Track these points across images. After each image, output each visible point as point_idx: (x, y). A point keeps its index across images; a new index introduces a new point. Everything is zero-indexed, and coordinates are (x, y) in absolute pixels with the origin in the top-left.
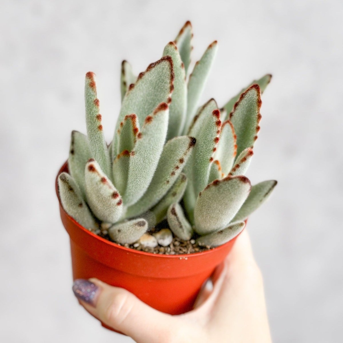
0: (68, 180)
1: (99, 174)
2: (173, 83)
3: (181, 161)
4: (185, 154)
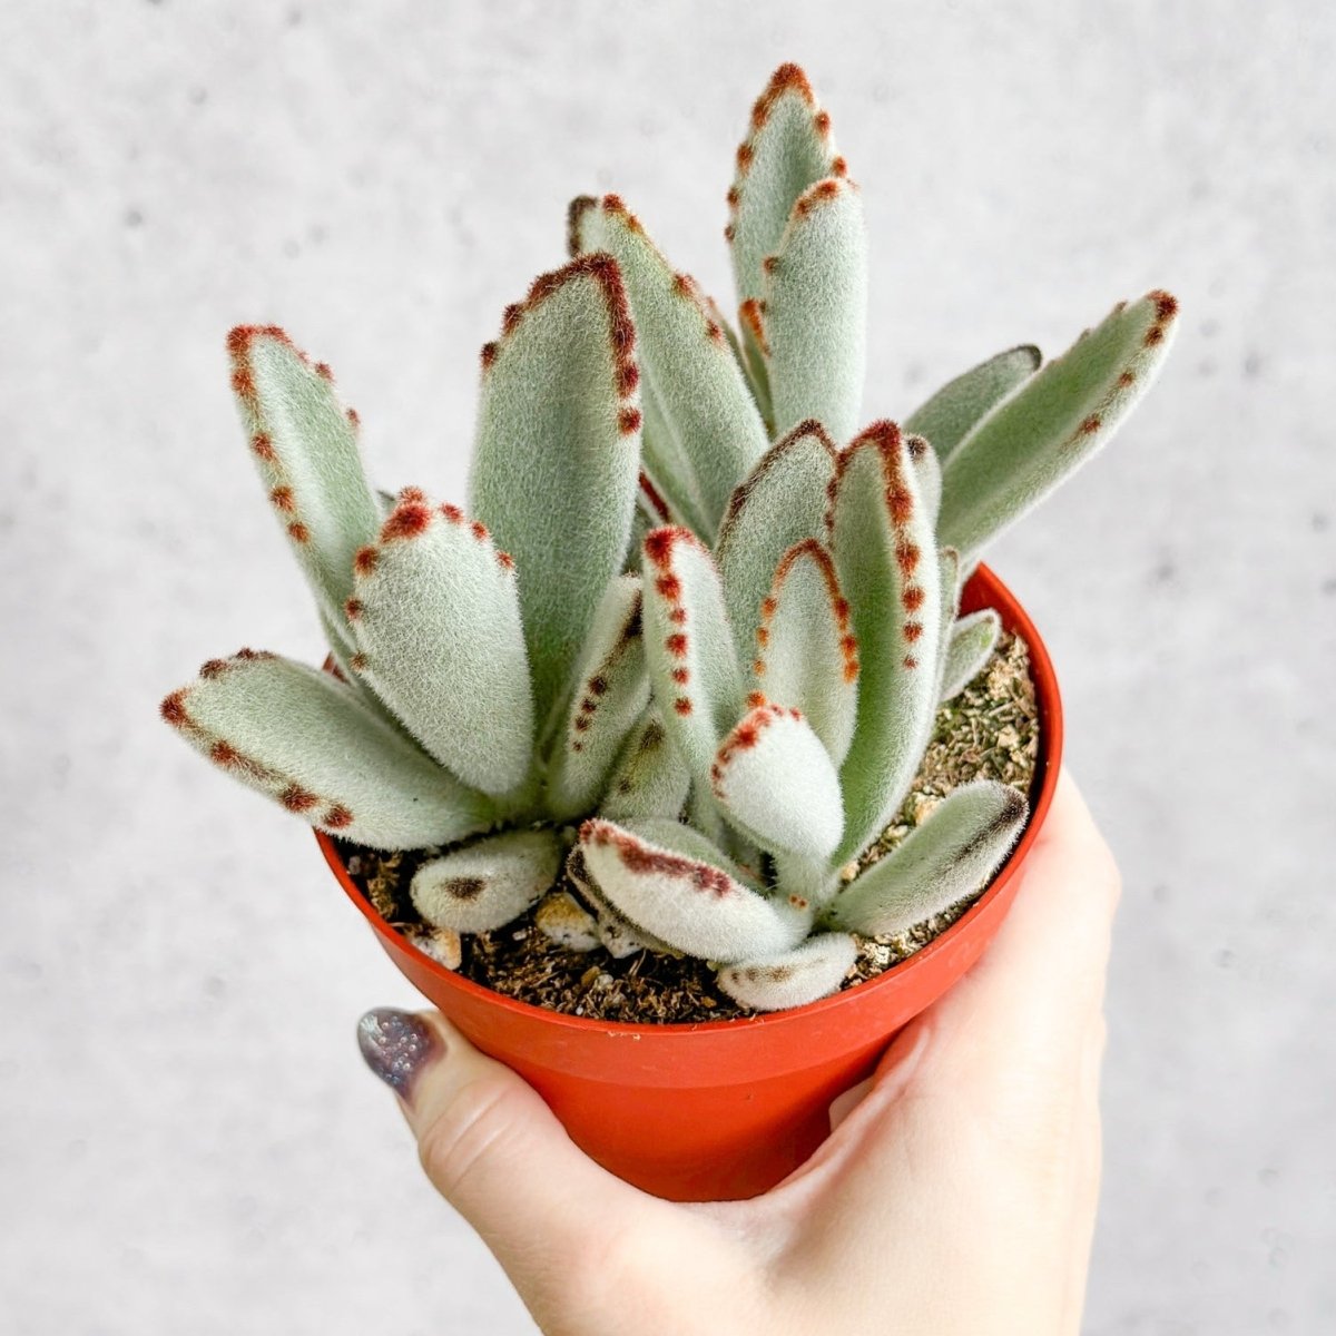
3: (596, 686)
4: (609, 663)
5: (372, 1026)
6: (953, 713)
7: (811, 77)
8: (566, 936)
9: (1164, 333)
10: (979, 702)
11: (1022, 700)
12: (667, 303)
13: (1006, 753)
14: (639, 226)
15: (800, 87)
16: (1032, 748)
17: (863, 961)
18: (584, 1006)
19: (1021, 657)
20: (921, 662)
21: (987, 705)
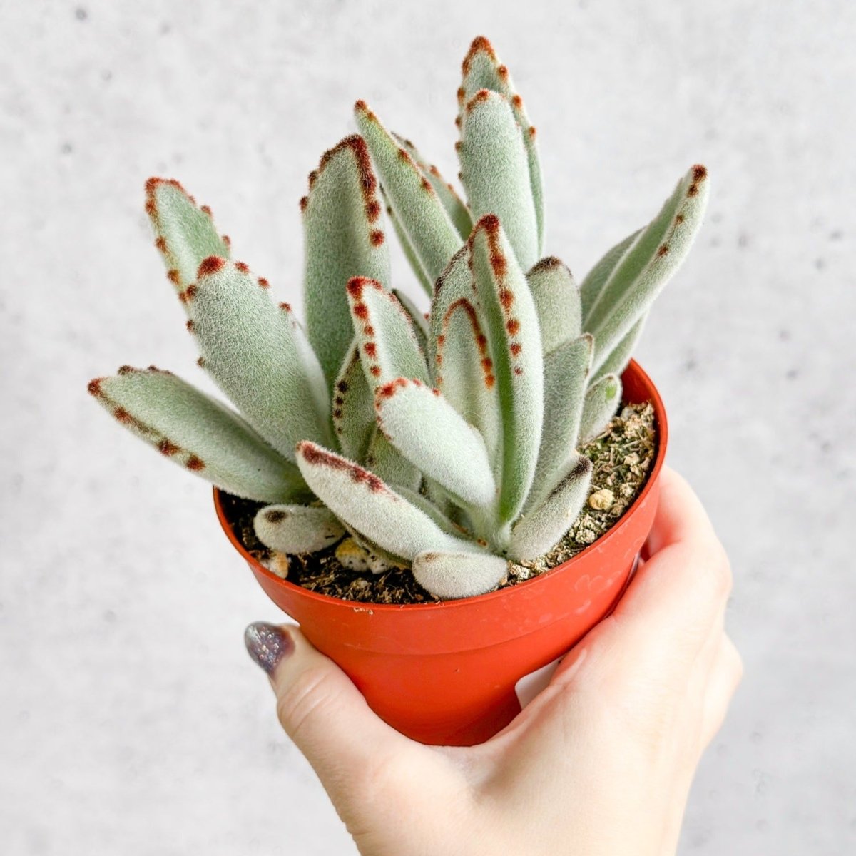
5: (254, 634)
6: (603, 446)
7: (494, 45)
8: (351, 562)
9: (698, 189)
10: (620, 439)
11: (645, 439)
12: (396, 166)
13: (628, 468)
14: (375, 118)
15: (486, 49)
16: (645, 465)
17: (512, 577)
18: (347, 597)
19: (649, 415)
20: (525, 370)
21: (624, 441)
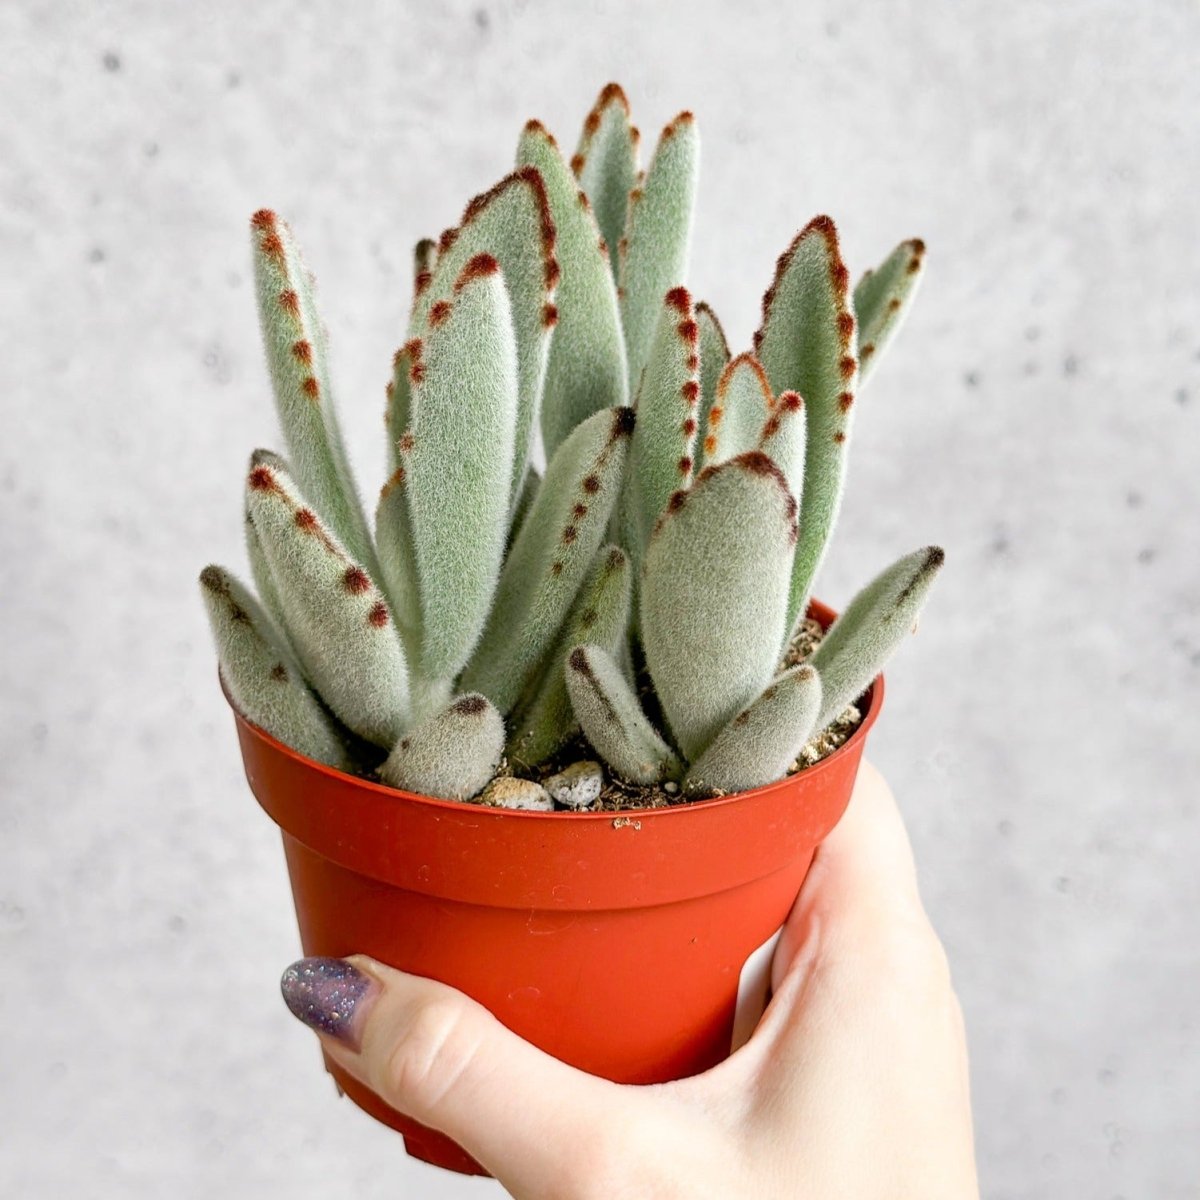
0: (228, 585)
1: (286, 500)
2: (555, 253)
3: (591, 485)
4: (601, 462)
